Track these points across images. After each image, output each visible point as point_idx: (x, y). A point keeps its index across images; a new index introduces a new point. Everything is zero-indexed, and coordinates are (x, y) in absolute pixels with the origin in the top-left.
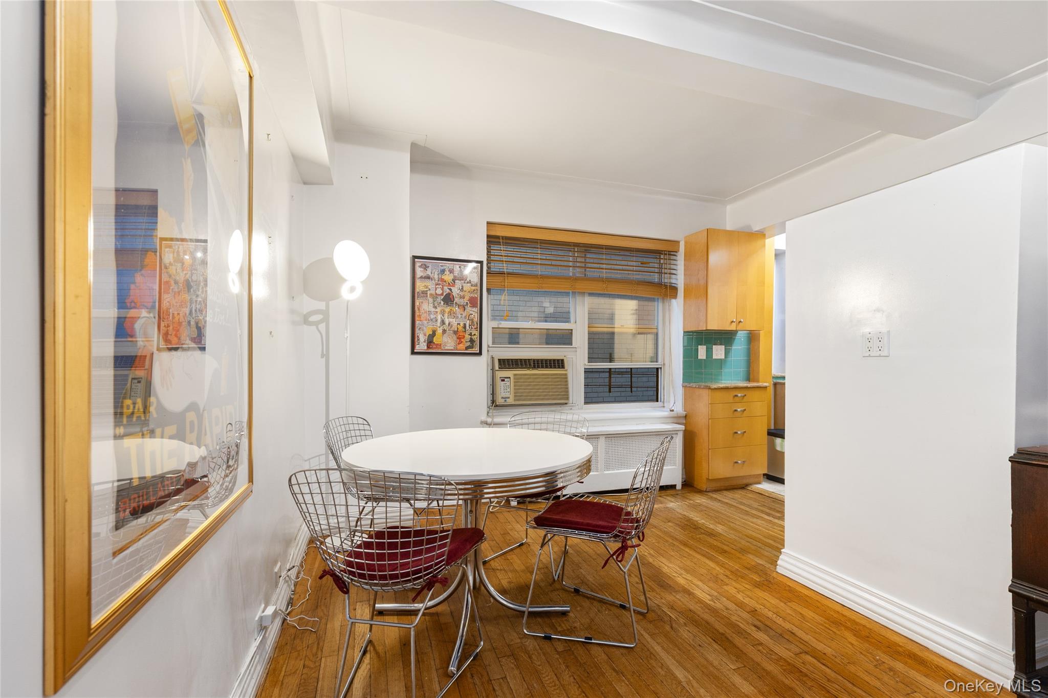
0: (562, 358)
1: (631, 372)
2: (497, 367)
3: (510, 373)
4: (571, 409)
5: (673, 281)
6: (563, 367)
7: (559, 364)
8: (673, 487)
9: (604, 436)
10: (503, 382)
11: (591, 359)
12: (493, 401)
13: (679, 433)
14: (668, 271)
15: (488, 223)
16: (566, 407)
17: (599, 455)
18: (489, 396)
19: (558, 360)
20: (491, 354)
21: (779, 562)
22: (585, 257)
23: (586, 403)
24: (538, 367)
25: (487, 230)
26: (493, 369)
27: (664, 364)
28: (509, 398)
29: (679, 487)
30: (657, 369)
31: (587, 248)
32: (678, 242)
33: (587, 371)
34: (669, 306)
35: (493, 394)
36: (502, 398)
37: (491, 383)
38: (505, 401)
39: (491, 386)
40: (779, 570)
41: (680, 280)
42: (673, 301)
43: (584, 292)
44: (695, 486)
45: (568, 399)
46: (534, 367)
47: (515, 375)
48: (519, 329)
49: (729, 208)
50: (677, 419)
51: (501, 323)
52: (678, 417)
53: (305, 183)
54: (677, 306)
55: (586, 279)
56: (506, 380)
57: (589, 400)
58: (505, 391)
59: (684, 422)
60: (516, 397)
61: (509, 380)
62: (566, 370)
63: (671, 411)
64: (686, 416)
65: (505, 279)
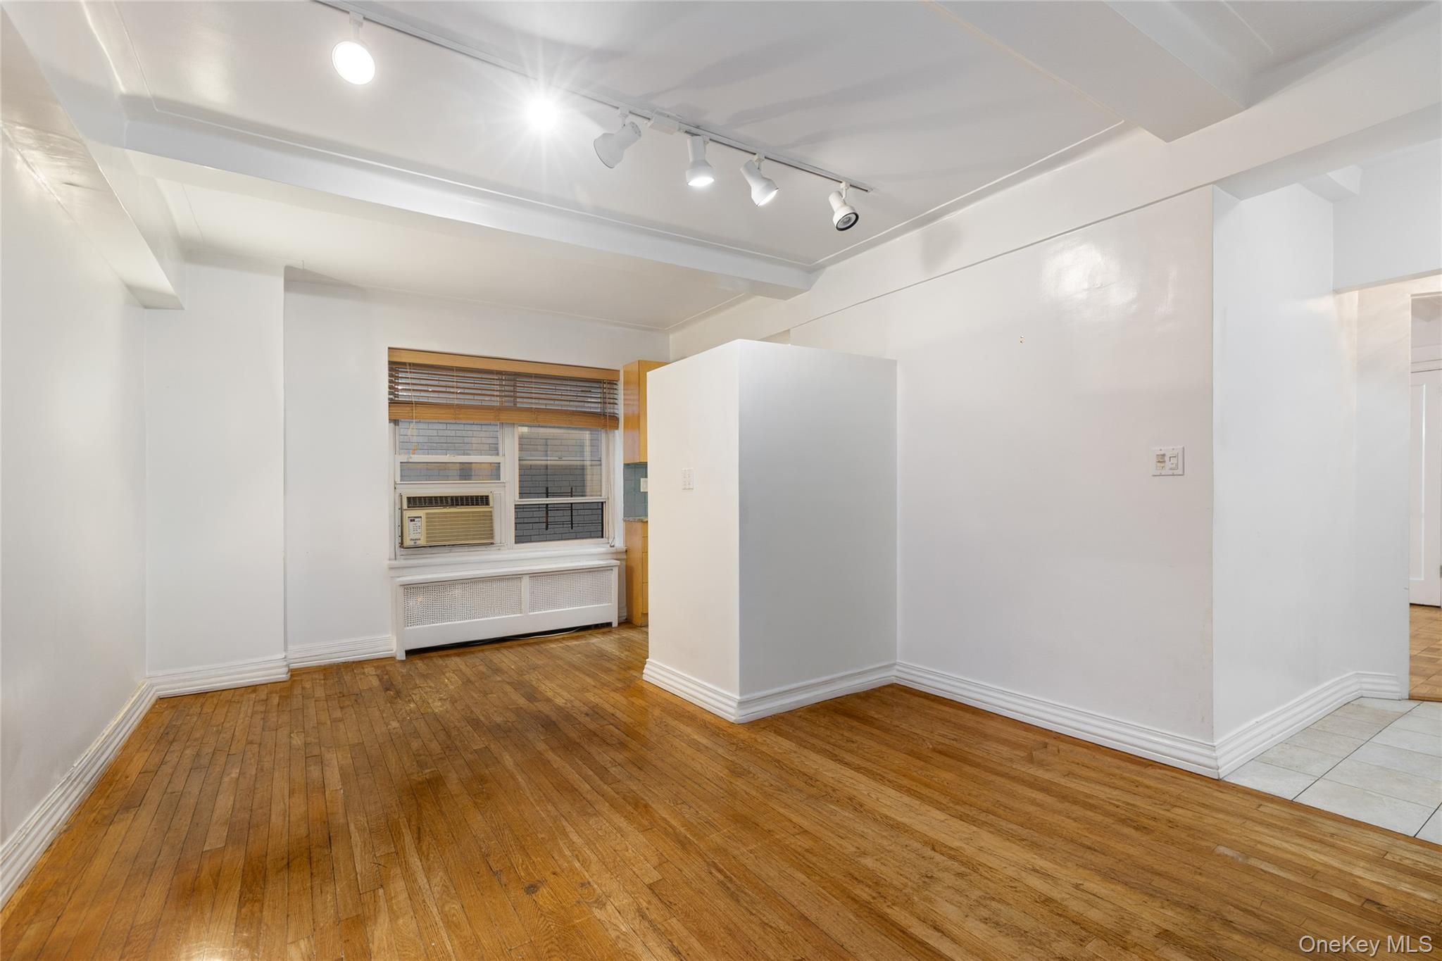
0: (487, 494)
1: (571, 507)
2: (405, 506)
3: (421, 512)
4: (499, 549)
5: (616, 411)
6: (487, 504)
7: (483, 500)
8: (609, 625)
9: (528, 576)
10: (413, 522)
11: (522, 495)
12: (402, 543)
13: (614, 568)
14: (612, 401)
15: (389, 348)
16: (492, 548)
17: (523, 595)
18: (397, 539)
19: (482, 497)
20: (398, 491)
21: (644, 671)
22: (515, 386)
23: (516, 543)
24: (457, 505)
25: (389, 356)
26: (401, 509)
27: (608, 498)
28: (420, 539)
29: (615, 624)
30: (602, 503)
31: (515, 376)
32: (619, 371)
33: (517, 507)
34: (614, 436)
35: (402, 536)
36: (411, 540)
37: (400, 524)
38: (415, 543)
39: (400, 527)
40: (645, 677)
41: (620, 411)
42: (616, 431)
43: (514, 424)
44: (634, 623)
45: (492, 538)
46: (452, 505)
47: (427, 514)
48: (471, 463)
49: (671, 337)
50: (617, 554)
51: (411, 458)
52: (617, 553)
53: (146, 307)
54: (619, 435)
55: (515, 409)
56: (416, 520)
57: (519, 539)
58: (417, 532)
59: (625, 557)
60: (429, 537)
61: (420, 519)
62: (491, 507)
63: (611, 547)
64: (626, 551)
65: (412, 410)
